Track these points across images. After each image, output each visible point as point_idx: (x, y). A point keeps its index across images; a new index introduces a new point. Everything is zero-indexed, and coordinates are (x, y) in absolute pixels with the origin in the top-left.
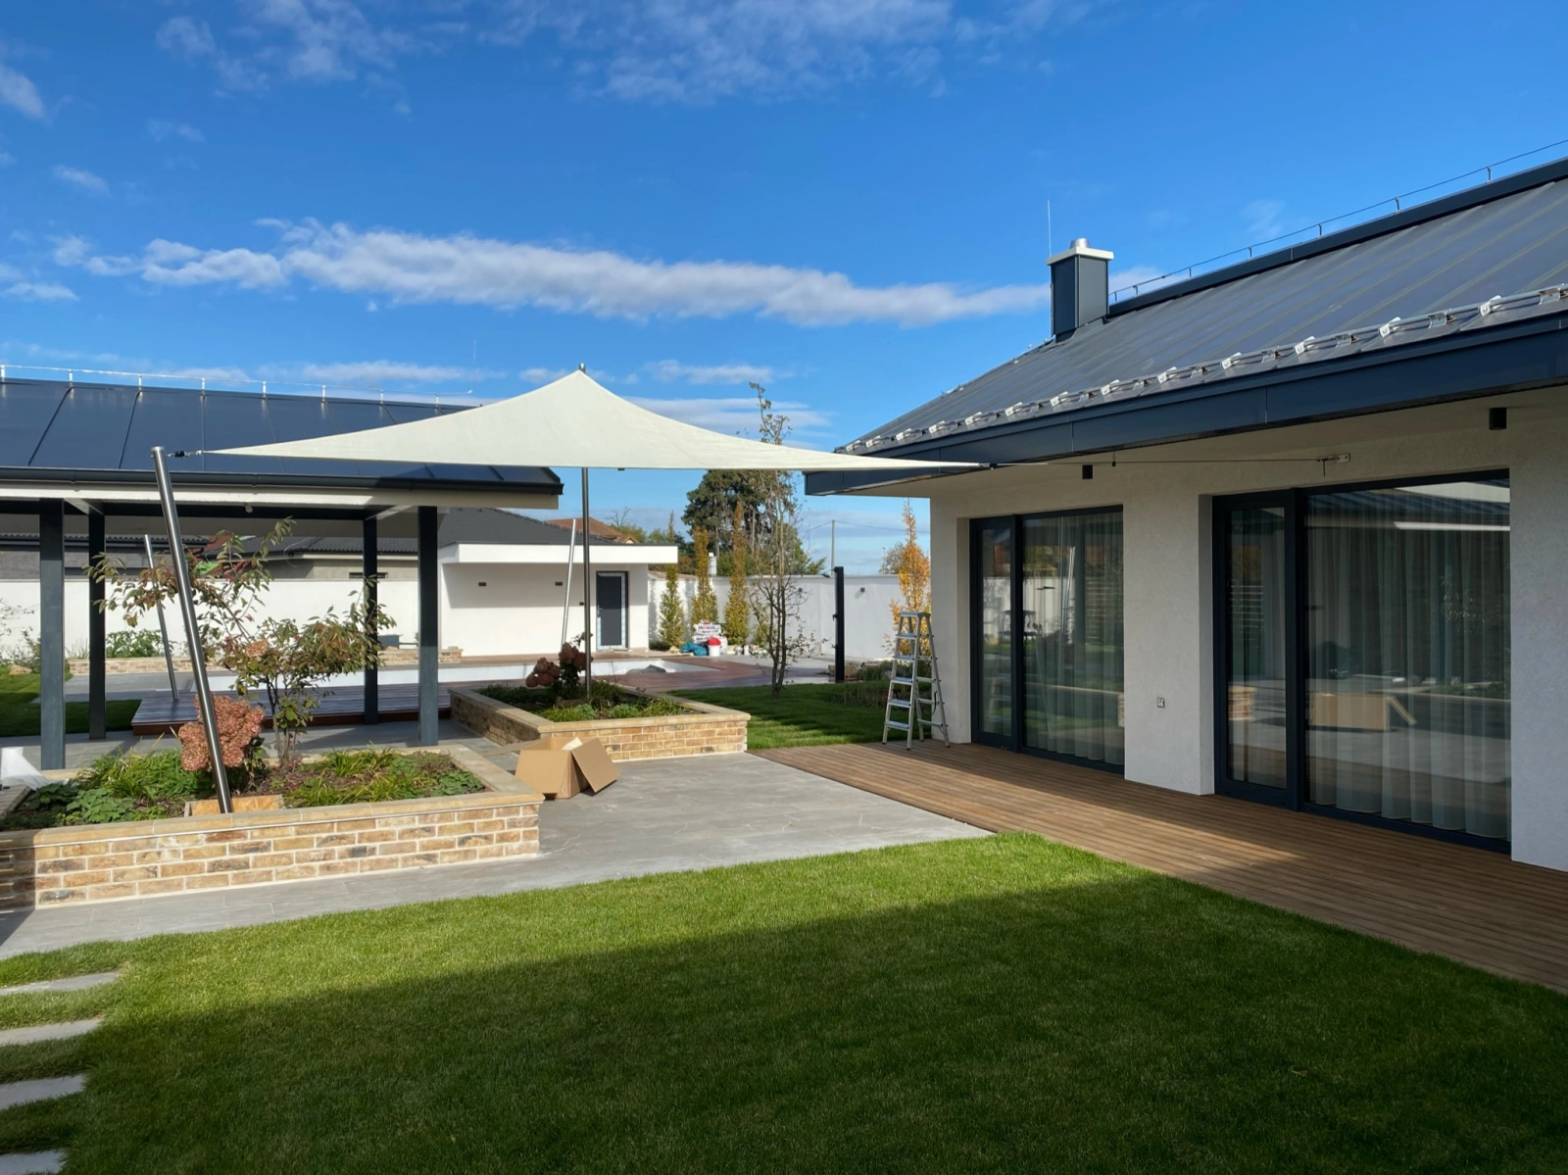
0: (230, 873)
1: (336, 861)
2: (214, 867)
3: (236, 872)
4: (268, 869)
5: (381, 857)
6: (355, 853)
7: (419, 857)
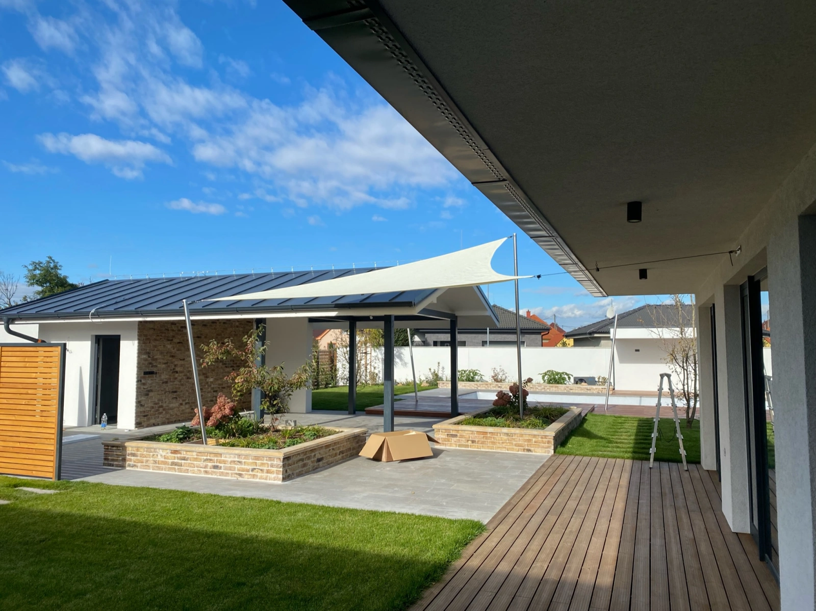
0: (176, 467)
1: (208, 469)
2: (173, 464)
3: (179, 467)
4: (188, 468)
5: (224, 471)
6: (216, 467)
7: (236, 474)
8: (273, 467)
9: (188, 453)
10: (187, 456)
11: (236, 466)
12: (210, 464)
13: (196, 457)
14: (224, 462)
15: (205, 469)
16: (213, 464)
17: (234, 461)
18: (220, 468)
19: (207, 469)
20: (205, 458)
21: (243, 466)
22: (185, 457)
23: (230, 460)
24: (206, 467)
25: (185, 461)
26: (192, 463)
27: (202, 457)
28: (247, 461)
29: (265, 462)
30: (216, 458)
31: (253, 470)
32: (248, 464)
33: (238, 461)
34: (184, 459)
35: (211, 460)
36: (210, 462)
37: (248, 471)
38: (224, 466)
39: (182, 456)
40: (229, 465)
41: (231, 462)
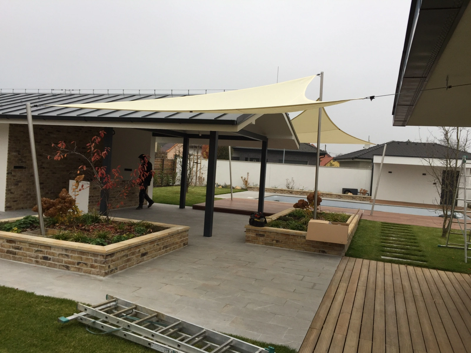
2: (8, 252)
3: (13, 255)
4: (21, 257)
5: (52, 262)
6: (45, 258)
7: (63, 266)
8: (96, 263)
9: (22, 243)
10: (21, 246)
11: (64, 259)
12: (41, 255)
13: (28, 247)
14: (53, 254)
15: (36, 259)
16: (44, 255)
17: (62, 254)
18: (50, 259)
19: (38, 260)
20: (36, 249)
21: (70, 260)
22: (19, 247)
23: (58, 253)
24: (37, 257)
25: (19, 251)
26: (25, 253)
27: (34, 248)
28: (74, 255)
29: (90, 257)
30: (46, 250)
31: (78, 263)
32: (75, 258)
33: (65, 255)
34: (18, 248)
35: (41, 251)
36: (41, 254)
37: (73, 264)
38: (53, 258)
39: (16, 245)
40: (57, 258)
41: (59, 255)
